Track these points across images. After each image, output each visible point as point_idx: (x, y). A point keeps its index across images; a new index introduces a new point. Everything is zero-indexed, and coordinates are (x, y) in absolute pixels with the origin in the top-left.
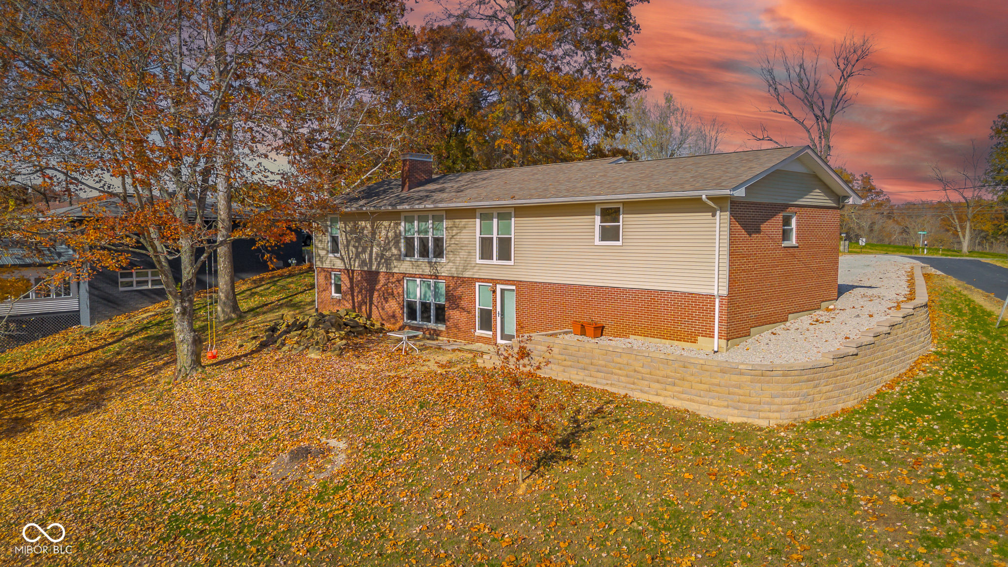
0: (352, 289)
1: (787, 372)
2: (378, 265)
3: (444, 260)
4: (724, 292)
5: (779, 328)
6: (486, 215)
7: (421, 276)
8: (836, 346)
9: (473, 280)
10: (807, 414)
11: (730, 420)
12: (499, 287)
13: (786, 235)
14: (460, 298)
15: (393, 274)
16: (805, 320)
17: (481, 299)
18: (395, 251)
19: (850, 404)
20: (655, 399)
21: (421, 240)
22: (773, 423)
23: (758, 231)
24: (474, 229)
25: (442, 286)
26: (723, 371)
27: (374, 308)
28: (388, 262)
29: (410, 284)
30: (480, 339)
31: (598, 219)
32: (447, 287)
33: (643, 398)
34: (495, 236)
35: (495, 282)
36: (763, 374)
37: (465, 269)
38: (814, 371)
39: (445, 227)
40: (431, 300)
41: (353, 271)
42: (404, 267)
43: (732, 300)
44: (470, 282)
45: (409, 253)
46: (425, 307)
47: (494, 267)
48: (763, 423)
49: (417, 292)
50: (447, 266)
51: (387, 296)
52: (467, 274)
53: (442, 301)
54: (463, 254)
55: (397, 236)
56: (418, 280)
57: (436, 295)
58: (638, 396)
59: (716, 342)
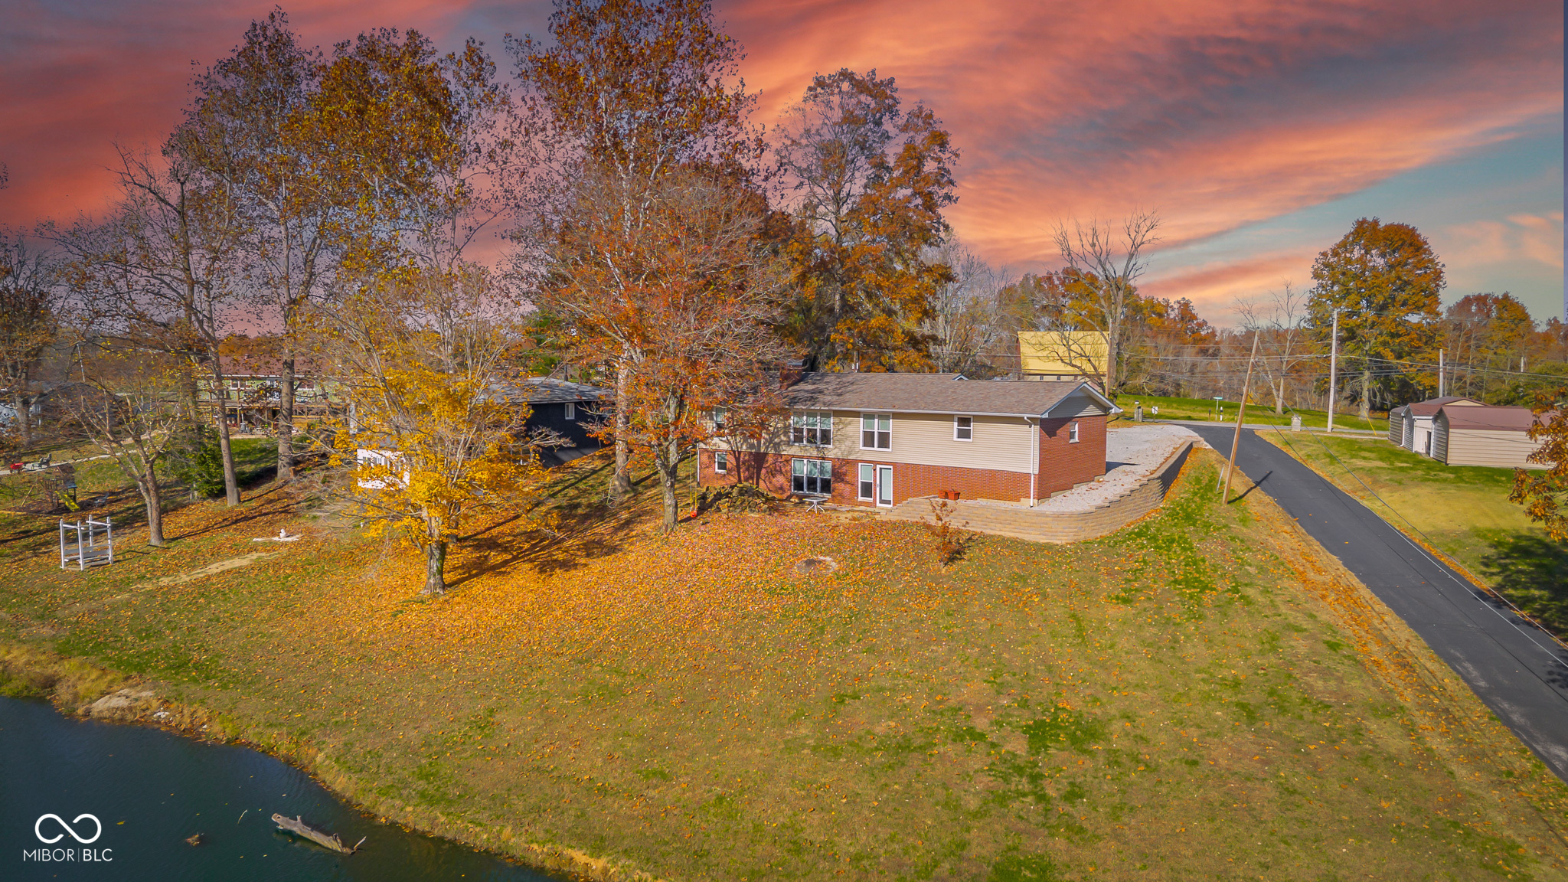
0: (738, 467)
1: (1071, 515)
2: (767, 448)
3: (831, 446)
4: (1037, 472)
5: (1068, 493)
6: (869, 416)
7: (808, 458)
8: (1099, 502)
9: (856, 461)
10: (1082, 537)
11: (1042, 541)
12: (878, 467)
13: (1072, 435)
14: (845, 474)
15: (781, 456)
16: (1084, 487)
17: (863, 475)
18: (783, 438)
19: (1105, 533)
20: (999, 533)
21: (809, 430)
22: (1064, 542)
23: (1055, 435)
24: (859, 426)
25: (828, 465)
26: (1037, 516)
27: (761, 481)
28: (777, 446)
29: (797, 463)
30: (862, 503)
31: (956, 424)
32: (833, 466)
33: (992, 533)
34: (876, 431)
35: (876, 463)
36: (1058, 517)
37: (850, 454)
38: (1085, 516)
39: (831, 424)
40: (816, 475)
41: (739, 453)
42: (794, 450)
43: (1042, 476)
44: (854, 463)
45: (799, 439)
46: (812, 482)
47: (875, 452)
48: (1059, 542)
49: (804, 469)
50: (833, 451)
51: (773, 473)
52: (851, 457)
53: (827, 477)
54: (848, 443)
55: (786, 428)
56: (805, 461)
57: (822, 472)
58: (988, 532)
59: (1032, 501)
